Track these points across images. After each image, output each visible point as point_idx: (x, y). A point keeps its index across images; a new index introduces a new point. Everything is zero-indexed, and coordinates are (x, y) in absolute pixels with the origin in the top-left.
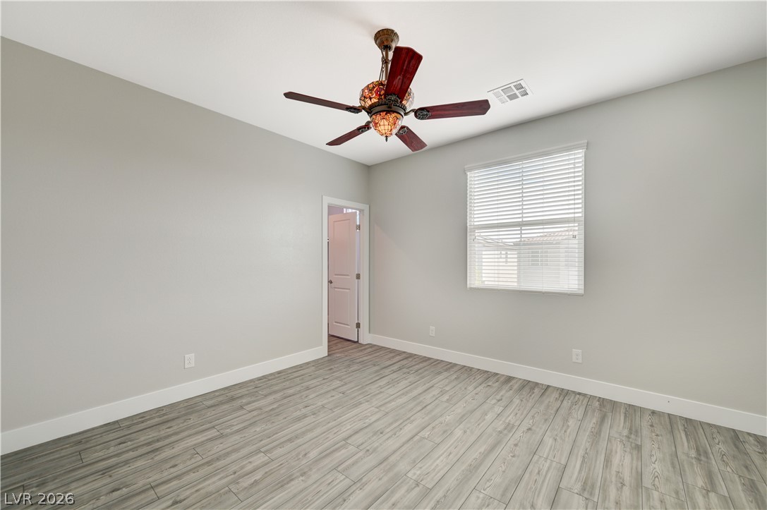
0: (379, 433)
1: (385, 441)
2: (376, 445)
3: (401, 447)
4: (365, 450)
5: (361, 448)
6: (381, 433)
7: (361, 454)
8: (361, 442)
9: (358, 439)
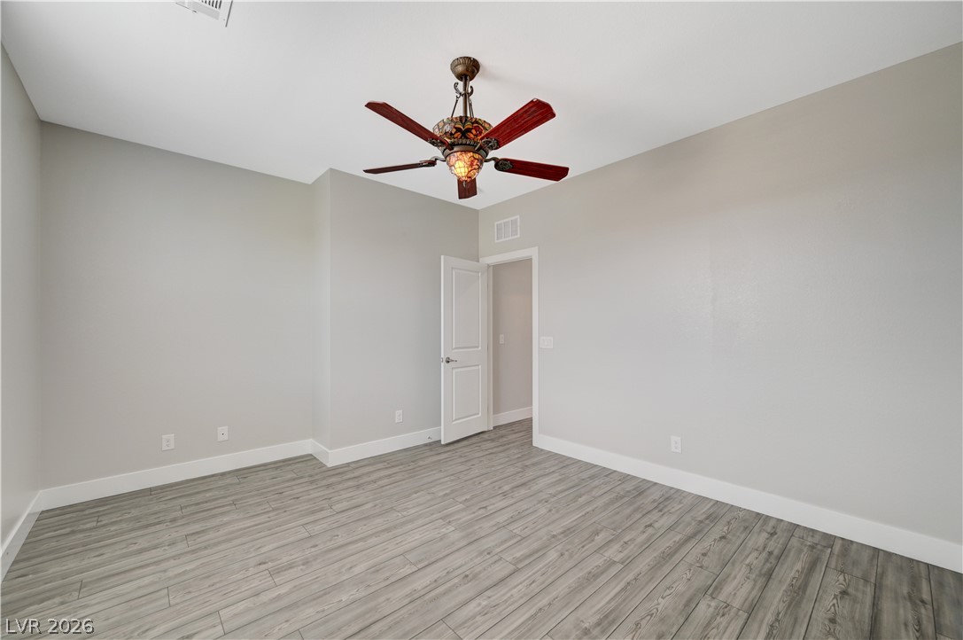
0: (470, 576)
1: (466, 563)
2: (477, 560)
3: (447, 555)
4: (492, 555)
5: (496, 558)
6: (467, 576)
7: (498, 550)
8: (497, 565)
9: (500, 570)
